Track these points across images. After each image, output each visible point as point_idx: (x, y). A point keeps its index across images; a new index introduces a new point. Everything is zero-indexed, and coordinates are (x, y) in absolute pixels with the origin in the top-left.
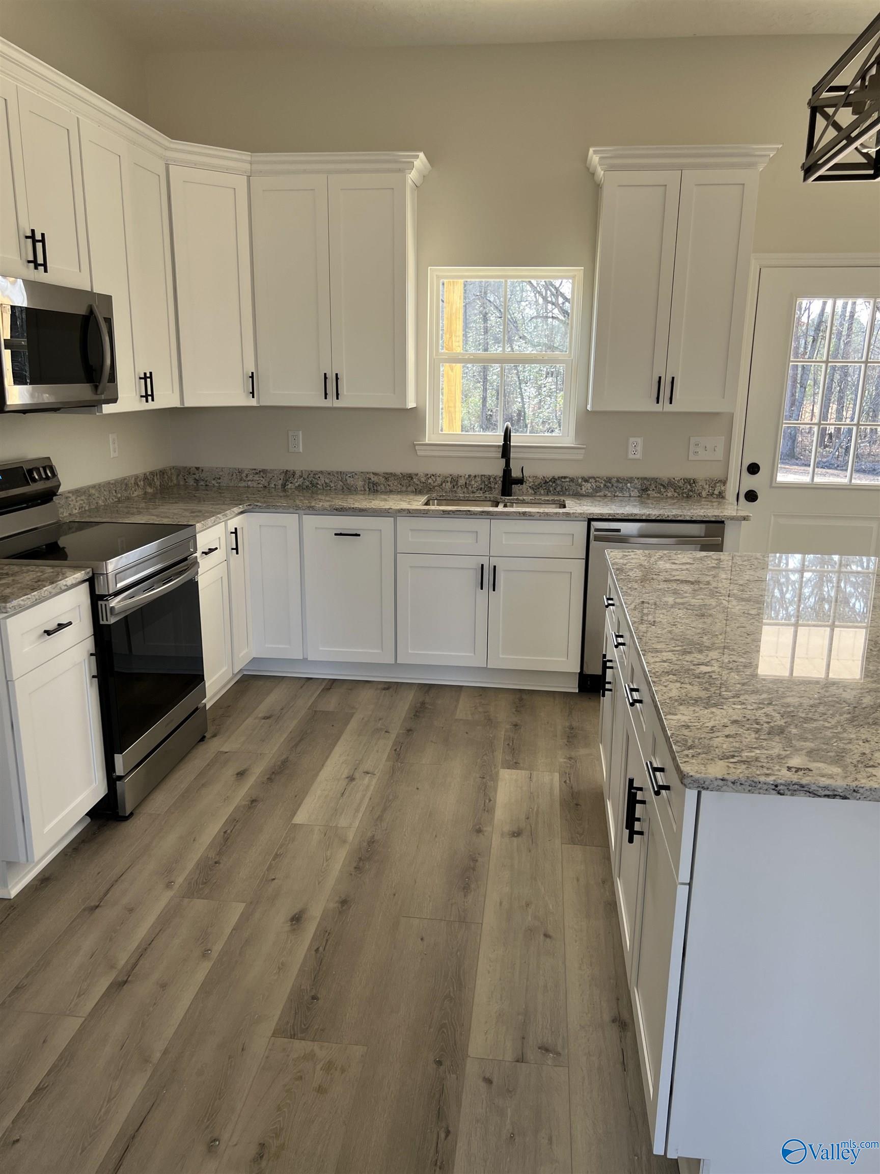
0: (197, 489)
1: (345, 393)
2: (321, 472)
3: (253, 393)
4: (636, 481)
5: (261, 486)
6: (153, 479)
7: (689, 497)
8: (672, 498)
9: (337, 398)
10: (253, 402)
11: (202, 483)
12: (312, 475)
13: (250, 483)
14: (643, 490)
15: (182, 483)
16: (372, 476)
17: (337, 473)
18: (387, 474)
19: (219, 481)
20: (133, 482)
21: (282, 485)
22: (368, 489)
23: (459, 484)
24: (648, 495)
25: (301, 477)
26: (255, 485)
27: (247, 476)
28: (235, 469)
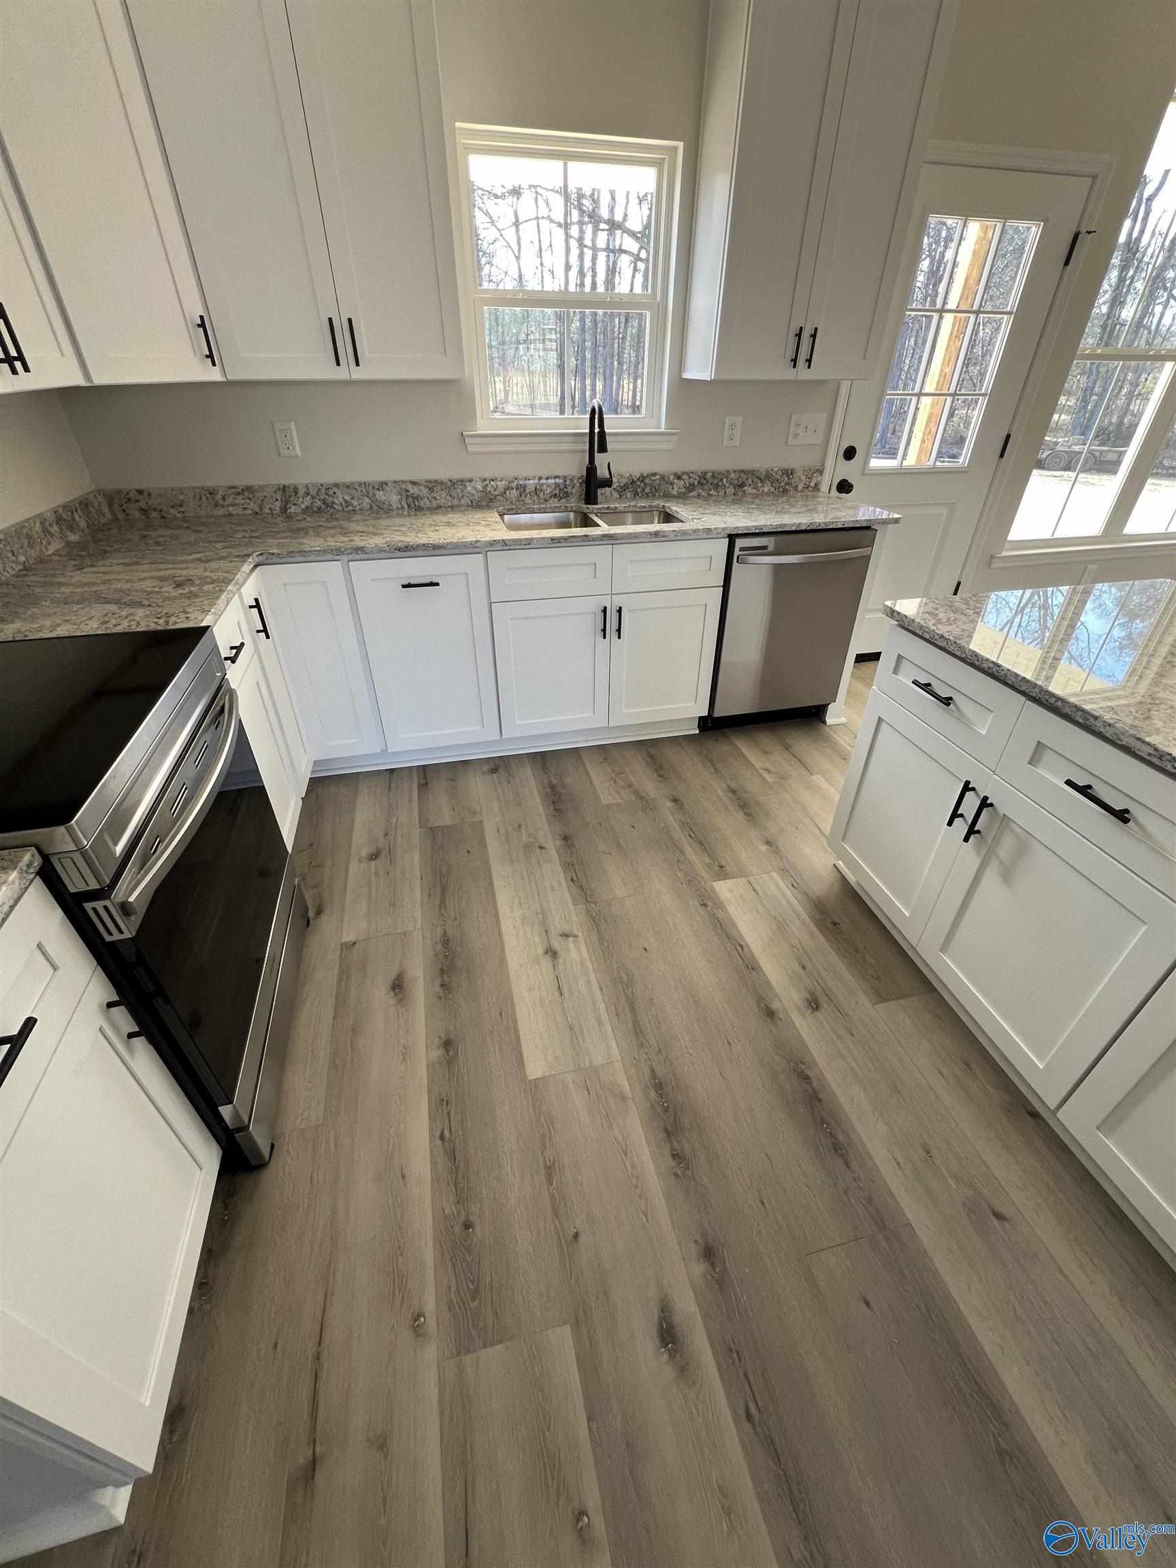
0: (149, 527)
1: (367, 355)
2: (337, 485)
3: (211, 356)
4: (733, 475)
5: (250, 512)
6: (73, 519)
7: (785, 491)
8: (768, 494)
9: (358, 364)
10: (215, 375)
11: (154, 514)
12: (323, 490)
13: (230, 509)
14: (739, 486)
15: (121, 516)
16: (410, 487)
17: (360, 484)
18: (430, 482)
19: (182, 509)
20: (38, 528)
21: (281, 508)
22: (406, 506)
23: (528, 491)
24: (744, 491)
25: (307, 494)
26: (240, 511)
27: (224, 499)
28: (203, 488)
